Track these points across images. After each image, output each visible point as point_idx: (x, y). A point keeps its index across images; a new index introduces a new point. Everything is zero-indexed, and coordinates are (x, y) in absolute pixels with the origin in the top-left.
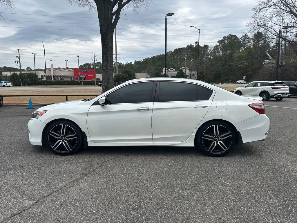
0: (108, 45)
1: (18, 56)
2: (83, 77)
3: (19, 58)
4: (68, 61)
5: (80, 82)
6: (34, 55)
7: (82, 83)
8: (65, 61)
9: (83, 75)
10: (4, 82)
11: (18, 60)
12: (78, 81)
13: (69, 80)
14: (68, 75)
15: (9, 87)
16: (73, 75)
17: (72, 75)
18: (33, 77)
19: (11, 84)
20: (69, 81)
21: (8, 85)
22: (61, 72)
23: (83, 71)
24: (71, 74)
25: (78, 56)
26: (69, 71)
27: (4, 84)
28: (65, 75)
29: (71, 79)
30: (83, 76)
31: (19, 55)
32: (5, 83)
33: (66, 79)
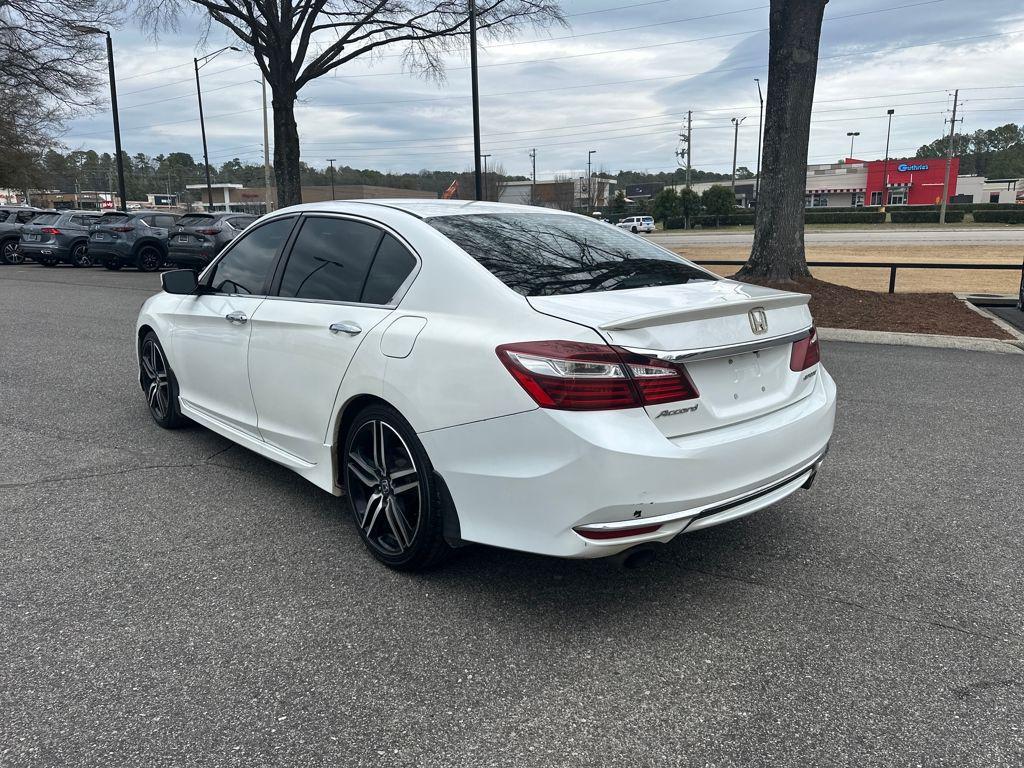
0: (791, 62)
1: (687, 134)
2: (897, 193)
3: (687, 139)
4: (857, 134)
5: (883, 210)
6: (737, 124)
7: (888, 216)
8: (849, 134)
9: (899, 185)
10: (635, 218)
11: (685, 146)
12: (877, 209)
13: (847, 204)
14: (845, 187)
15: (648, 232)
16: (864, 187)
17: (857, 187)
18: (720, 201)
19: (652, 225)
20: (842, 210)
21: (644, 226)
22: (822, 178)
23: (905, 168)
24: (857, 182)
25: (891, 112)
26: (850, 171)
27: (635, 223)
28: (832, 188)
29: (853, 203)
30: (902, 190)
31: (690, 129)
32: (638, 220)
33: (832, 204)
